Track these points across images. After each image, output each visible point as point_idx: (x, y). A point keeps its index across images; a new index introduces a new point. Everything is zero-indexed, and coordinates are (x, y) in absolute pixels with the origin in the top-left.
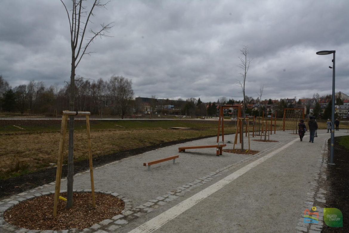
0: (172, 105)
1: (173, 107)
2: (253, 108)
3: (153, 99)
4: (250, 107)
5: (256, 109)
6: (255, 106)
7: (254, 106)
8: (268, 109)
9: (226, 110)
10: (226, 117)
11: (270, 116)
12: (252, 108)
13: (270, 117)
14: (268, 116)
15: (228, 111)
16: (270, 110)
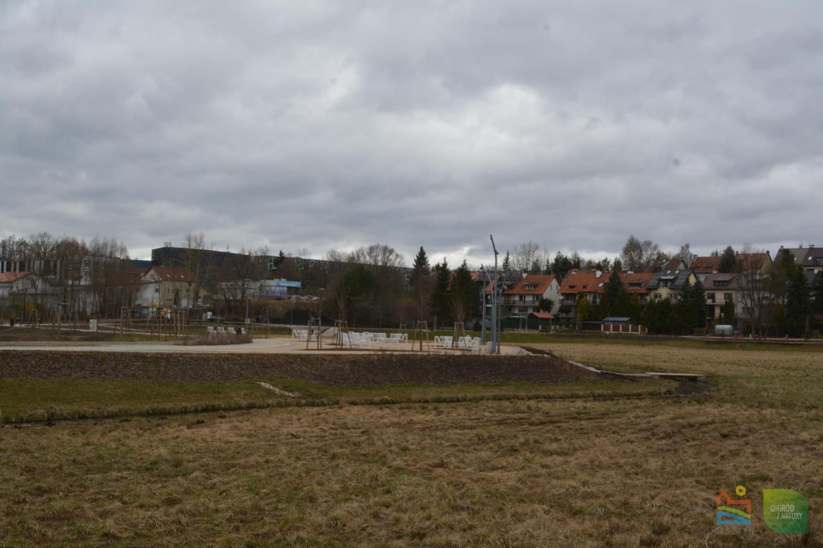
0: (289, 279)
1: (297, 288)
2: (650, 290)
3: (195, 252)
4: (639, 285)
5: (664, 292)
6: (660, 280)
7: (653, 282)
8: (720, 297)
9: (529, 299)
10: (521, 331)
11: (728, 327)
12: (644, 291)
13: (723, 334)
14: (719, 327)
15: (537, 304)
16: (728, 297)
